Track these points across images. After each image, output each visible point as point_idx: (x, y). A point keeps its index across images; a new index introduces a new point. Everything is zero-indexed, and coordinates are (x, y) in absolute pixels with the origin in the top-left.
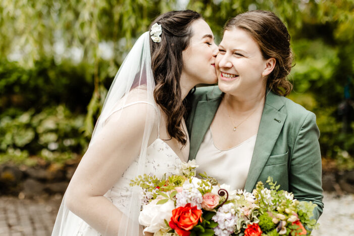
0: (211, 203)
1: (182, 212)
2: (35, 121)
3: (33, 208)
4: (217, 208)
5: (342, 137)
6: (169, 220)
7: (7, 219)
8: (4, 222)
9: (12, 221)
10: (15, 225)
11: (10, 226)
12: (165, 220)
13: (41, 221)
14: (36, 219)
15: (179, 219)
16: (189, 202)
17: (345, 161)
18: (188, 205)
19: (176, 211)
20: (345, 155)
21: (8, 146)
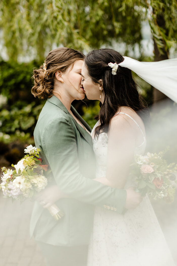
2: (36, 110)
21: (16, 129)
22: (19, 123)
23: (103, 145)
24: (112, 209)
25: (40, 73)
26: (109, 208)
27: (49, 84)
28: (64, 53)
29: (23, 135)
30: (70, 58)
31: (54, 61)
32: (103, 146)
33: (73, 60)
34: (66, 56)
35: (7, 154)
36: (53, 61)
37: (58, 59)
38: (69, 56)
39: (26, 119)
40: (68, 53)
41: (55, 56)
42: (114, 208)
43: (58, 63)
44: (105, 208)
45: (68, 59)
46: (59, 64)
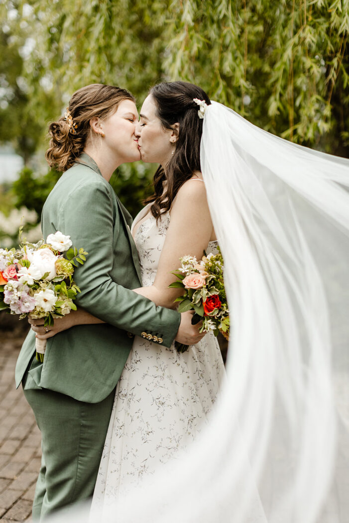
23: (160, 231)
24: (156, 339)
25: (62, 126)
26: (150, 337)
27: (79, 141)
28: (100, 90)
30: (111, 96)
31: (86, 102)
32: (160, 233)
33: (116, 99)
34: (104, 94)
36: (83, 104)
37: (91, 100)
38: (109, 93)
40: (108, 89)
41: (86, 96)
42: (159, 338)
43: (93, 105)
44: (144, 337)
45: (109, 97)
46: (95, 106)
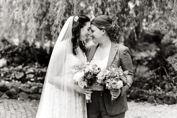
0: (96, 72)
1: (87, 74)
2: (24, 69)
3: (24, 104)
4: (98, 73)
5: (158, 81)
6: (83, 77)
7: (14, 107)
8: (13, 108)
9: (15, 108)
10: (17, 109)
11: (15, 109)
12: (82, 77)
13: (28, 108)
14: (26, 107)
15: (86, 76)
16: (89, 71)
17: (159, 90)
18: (89, 72)
19: (85, 74)
20: (159, 88)
21: (13, 78)
22: (14, 75)
29: (17, 81)
35: (7, 92)
39: (18, 73)
